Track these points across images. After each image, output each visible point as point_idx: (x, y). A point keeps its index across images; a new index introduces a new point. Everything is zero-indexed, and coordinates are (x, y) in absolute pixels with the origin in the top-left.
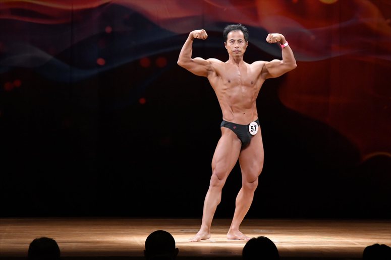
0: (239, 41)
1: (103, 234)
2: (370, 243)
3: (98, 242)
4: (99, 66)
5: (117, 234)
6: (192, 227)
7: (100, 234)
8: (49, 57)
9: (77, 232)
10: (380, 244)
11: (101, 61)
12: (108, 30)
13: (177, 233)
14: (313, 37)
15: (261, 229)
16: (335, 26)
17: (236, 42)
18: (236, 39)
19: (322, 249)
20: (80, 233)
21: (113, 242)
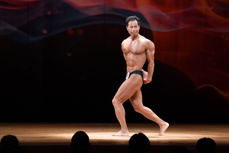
0: (135, 27)
1: (46, 132)
2: (201, 137)
3: (43, 137)
4: (44, 34)
5: (54, 132)
6: (98, 128)
7: (45, 132)
8: (15, 29)
9: (31, 131)
10: (207, 138)
11: (45, 32)
12: (49, 13)
13: (89, 132)
14: (168, 18)
15: (138, 129)
16: (181, 11)
17: (134, 27)
18: (134, 25)
19: (173, 141)
20: (33, 131)
21: (52, 137)
